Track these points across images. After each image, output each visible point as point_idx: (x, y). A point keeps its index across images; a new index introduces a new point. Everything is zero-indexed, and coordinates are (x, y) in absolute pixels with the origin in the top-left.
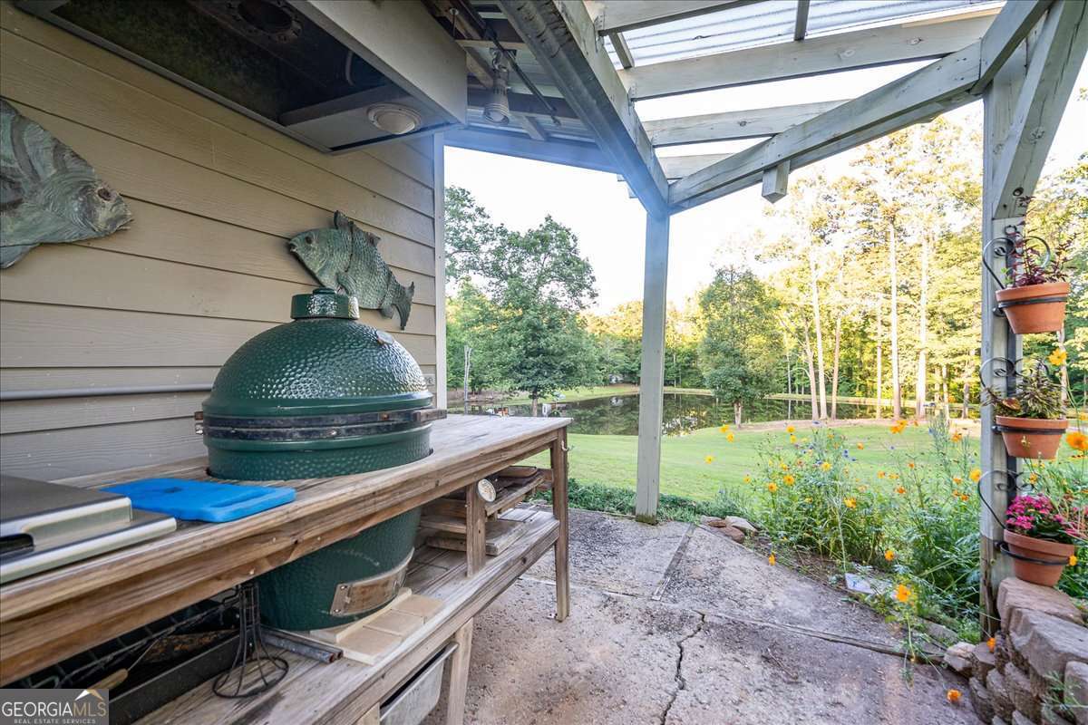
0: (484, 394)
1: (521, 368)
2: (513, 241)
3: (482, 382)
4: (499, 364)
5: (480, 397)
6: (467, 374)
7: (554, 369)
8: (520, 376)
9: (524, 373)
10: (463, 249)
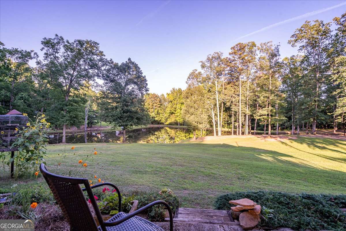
0: (93, 127)
1: (120, 118)
2: (116, 66)
3: (93, 123)
4: (111, 116)
5: (92, 129)
6: (86, 120)
7: (133, 118)
8: (120, 121)
9: (122, 120)
10: (93, 68)
